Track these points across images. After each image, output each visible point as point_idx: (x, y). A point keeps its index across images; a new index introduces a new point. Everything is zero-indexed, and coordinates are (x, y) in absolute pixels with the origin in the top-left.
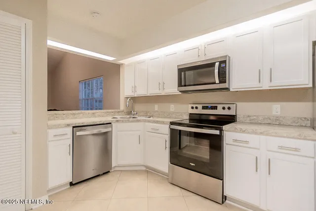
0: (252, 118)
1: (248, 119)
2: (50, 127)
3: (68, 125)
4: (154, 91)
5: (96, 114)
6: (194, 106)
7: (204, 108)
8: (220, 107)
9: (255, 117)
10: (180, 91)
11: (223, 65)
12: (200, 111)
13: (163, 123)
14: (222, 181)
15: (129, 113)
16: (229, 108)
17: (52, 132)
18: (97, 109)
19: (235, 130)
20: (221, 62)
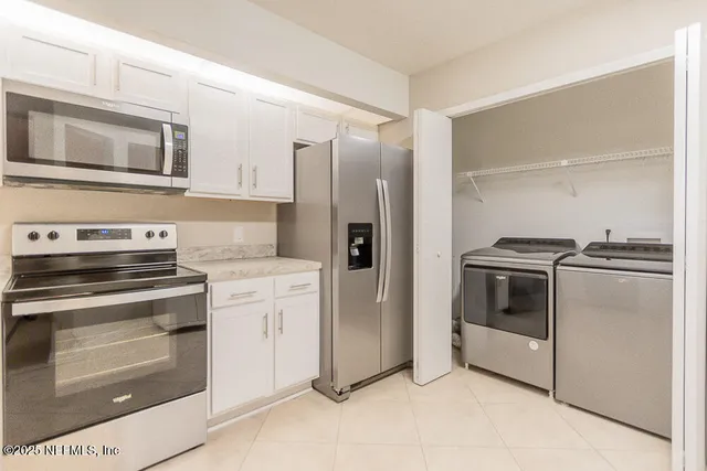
11: (179, 135)
16: (163, 235)
20: (176, 127)
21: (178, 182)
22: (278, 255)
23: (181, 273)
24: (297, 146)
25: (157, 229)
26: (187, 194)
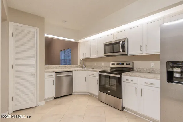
0: (141, 69)
1: (139, 70)
2: (46, 72)
3: (53, 72)
4: (93, 56)
5: (67, 67)
6: (113, 63)
7: (117, 64)
8: (125, 63)
9: (142, 69)
10: (105, 56)
11: (124, 43)
12: (116, 66)
13: (96, 71)
14: (121, 100)
15: (82, 67)
16: (129, 64)
17: (46, 74)
18: (68, 65)
19: (127, 75)
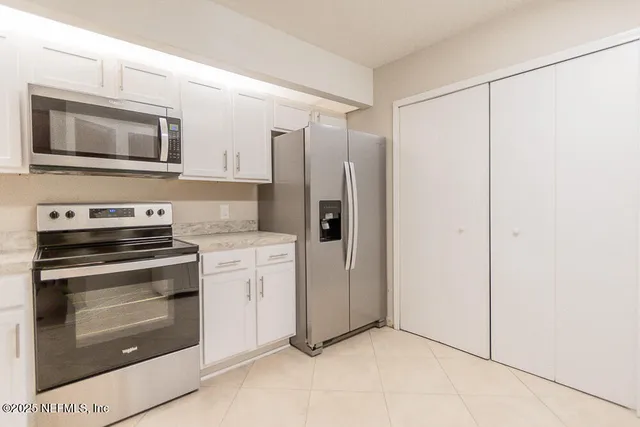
6: (62, 210)
9: (198, 226)
11: (173, 127)
16: (160, 213)
20: (170, 121)
21: (173, 168)
22: (260, 229)
23: (176, 245)
24: (275, 134)
25: (155, 208)
26: (180, 177)
